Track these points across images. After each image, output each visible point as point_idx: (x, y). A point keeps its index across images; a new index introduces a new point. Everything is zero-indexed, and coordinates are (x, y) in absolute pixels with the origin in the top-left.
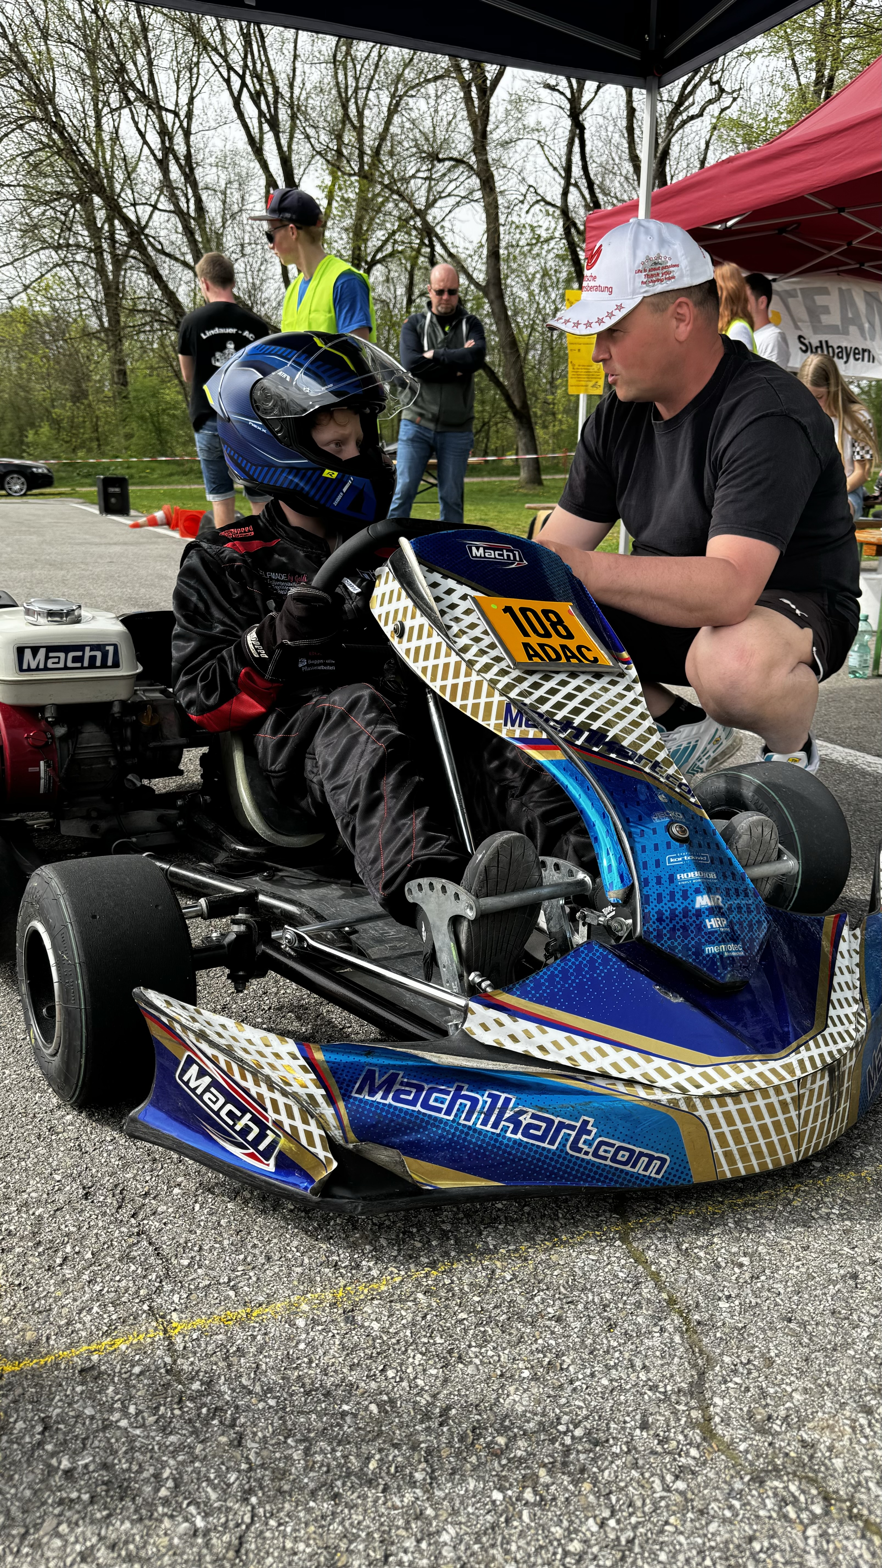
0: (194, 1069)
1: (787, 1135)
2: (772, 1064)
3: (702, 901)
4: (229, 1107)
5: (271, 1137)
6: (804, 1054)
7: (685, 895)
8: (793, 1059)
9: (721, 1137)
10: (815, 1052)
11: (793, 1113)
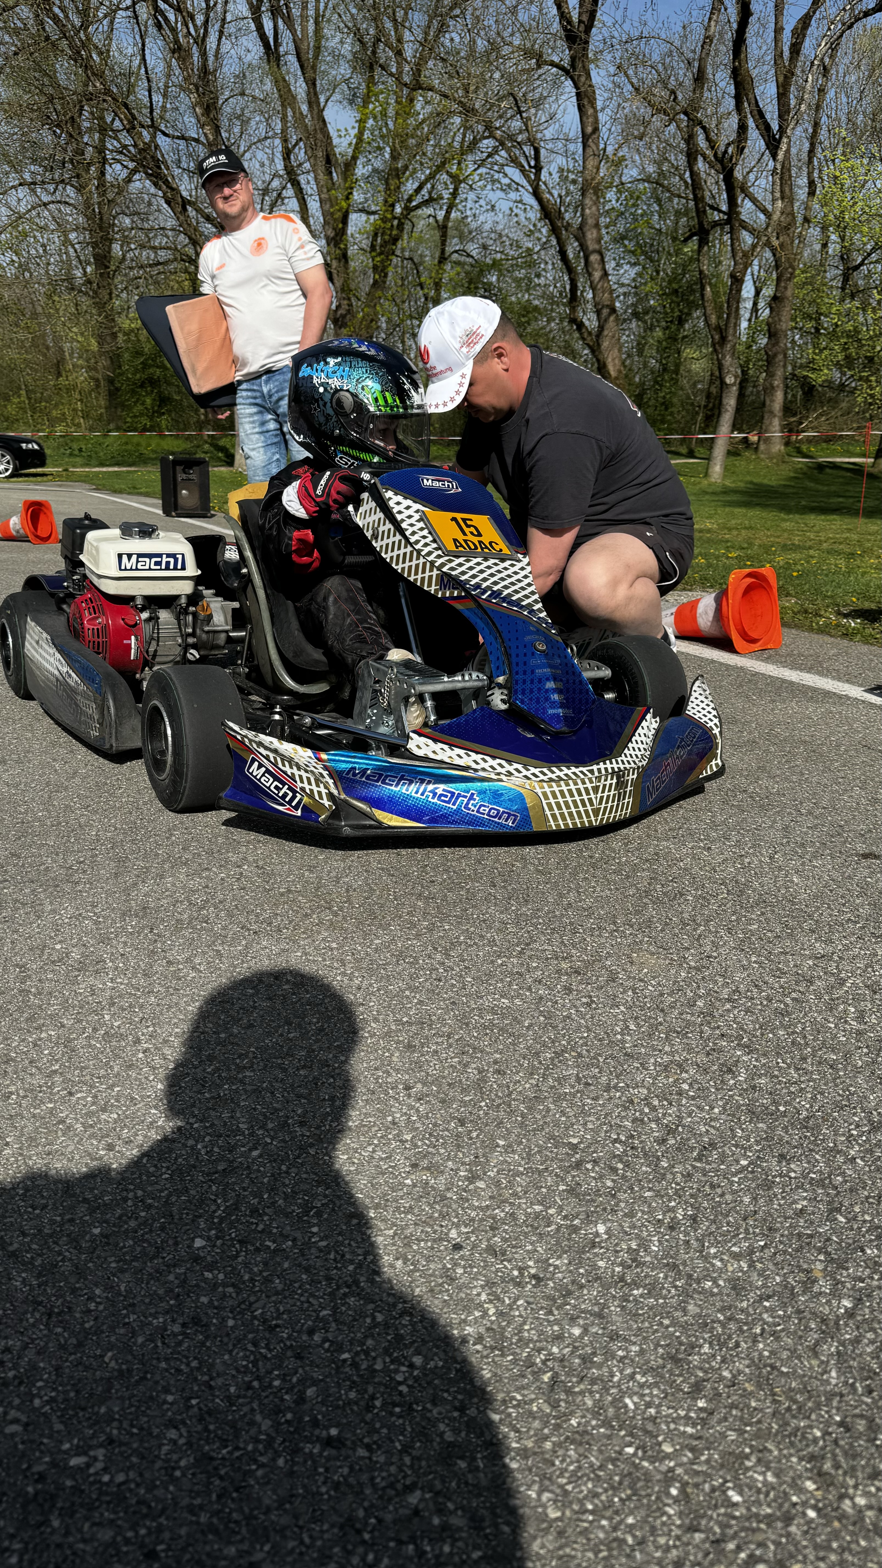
0: (256, 764)
1: (589, 808)
2: (581, 769)
3: (550, 685)
4: (276, 783)
5: (299, 797)
6: (602, 766)
7: (540, 681)
8: (595, 767)
9: (549, 805)
10: (609, 766)
11: (593, 796)
